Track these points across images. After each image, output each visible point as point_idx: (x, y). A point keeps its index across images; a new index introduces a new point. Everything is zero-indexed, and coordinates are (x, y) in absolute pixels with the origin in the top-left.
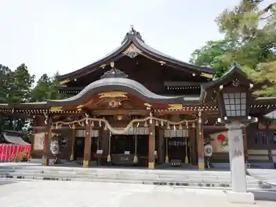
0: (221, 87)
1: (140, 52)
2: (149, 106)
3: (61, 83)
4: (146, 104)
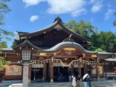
1: (62, 28)
2: (84, 55)
4: (83, 54)
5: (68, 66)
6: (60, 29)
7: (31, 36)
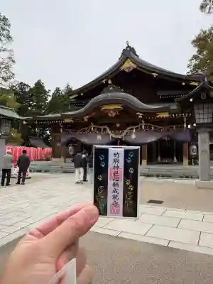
0: (191, 100)
1: (135, 66)
2: (141, 114)
3: (71, 97)
4: (138, 114)
5: (120, 137)
6: (131, 69)
7: (85, 91)
